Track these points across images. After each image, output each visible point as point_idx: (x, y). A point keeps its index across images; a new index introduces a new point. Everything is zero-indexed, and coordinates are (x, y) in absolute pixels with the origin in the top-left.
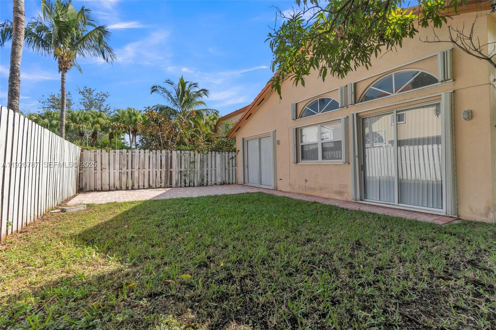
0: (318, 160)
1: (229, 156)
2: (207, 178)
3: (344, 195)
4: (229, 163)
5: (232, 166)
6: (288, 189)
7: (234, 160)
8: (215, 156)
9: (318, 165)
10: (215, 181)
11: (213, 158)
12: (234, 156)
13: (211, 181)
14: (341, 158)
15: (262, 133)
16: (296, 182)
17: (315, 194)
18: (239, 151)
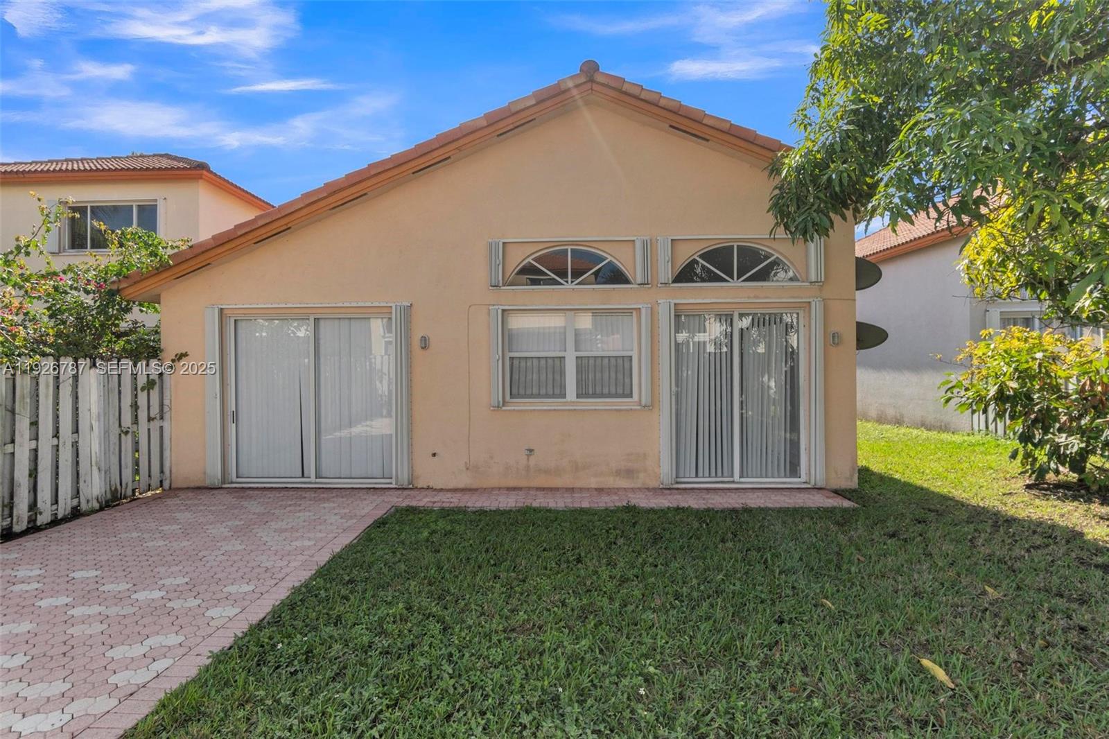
0: (565, 397)
1: (134, 377)
2: (34, 489)
3: (638, 478)
4: (135, 407)
5: (150, 419)
6: (464, 481)
7: (155, 394)
8: (76, 378)
9: (569, 410)
10: (77, 493)
11: (66, 390)
12: (154, 377)
13: (56, 501)
14: (631, 393)
15: (346, 305)
16: (492, 458)
17: (558, 482)
18: (185, 355)
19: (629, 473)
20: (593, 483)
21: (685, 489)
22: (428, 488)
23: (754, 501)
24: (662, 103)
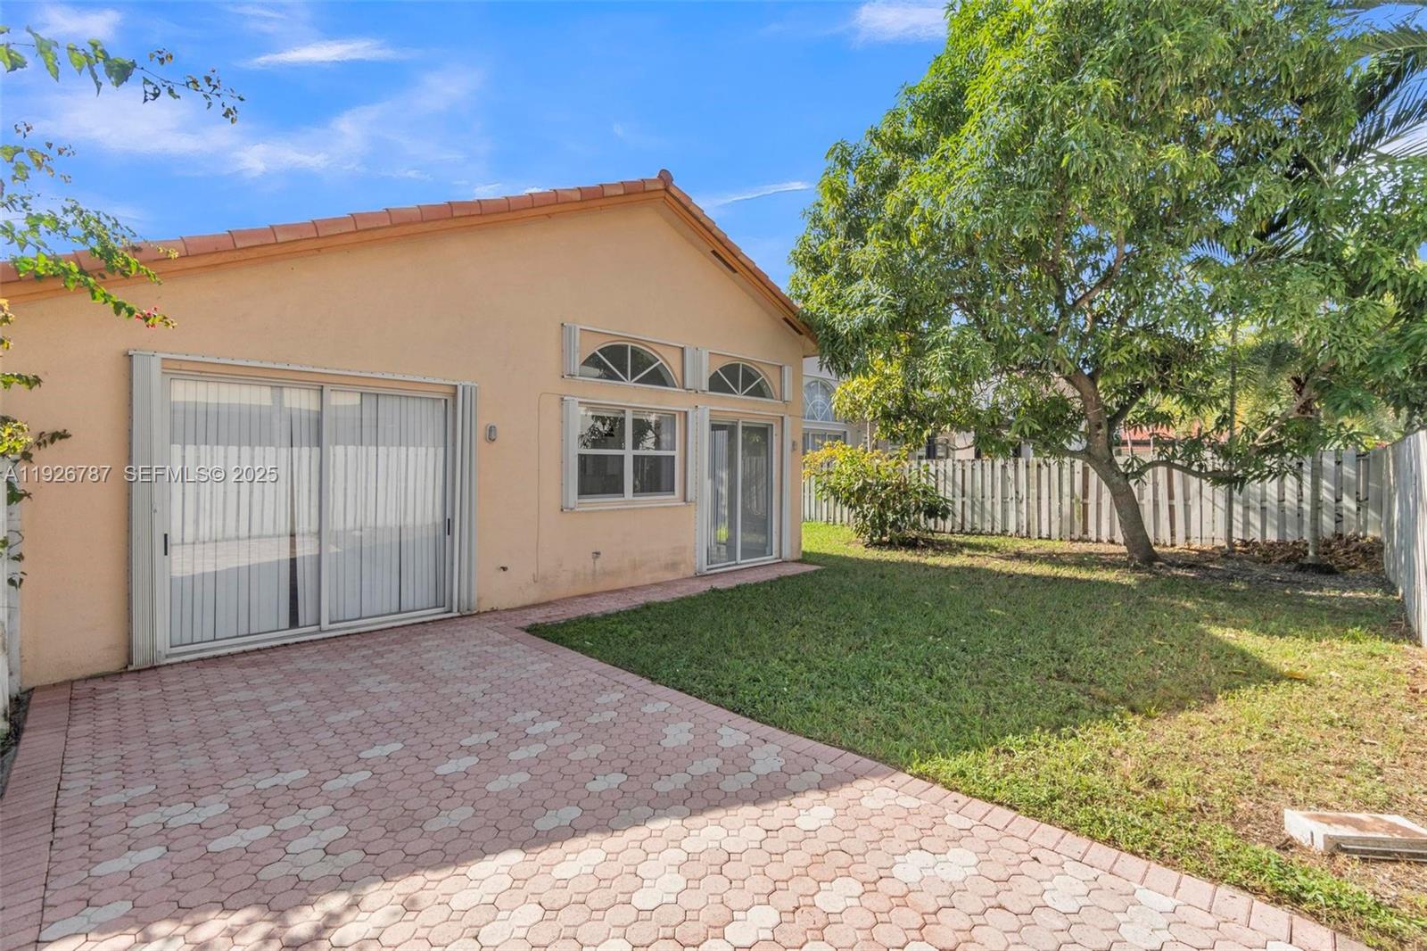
0: (623, 497)
3: (680, 569)
6: (532, 595)
9: (627, 508)
14: (674, 490)
15: (386, 376)
16: (561, 565)
17: (621, 584)
18: (63, 435)
19: (673, 566)
20: (647, 579)
21: (716, 574)
22: (493, 611)
23: (750, 578)
24: (715, 232)
